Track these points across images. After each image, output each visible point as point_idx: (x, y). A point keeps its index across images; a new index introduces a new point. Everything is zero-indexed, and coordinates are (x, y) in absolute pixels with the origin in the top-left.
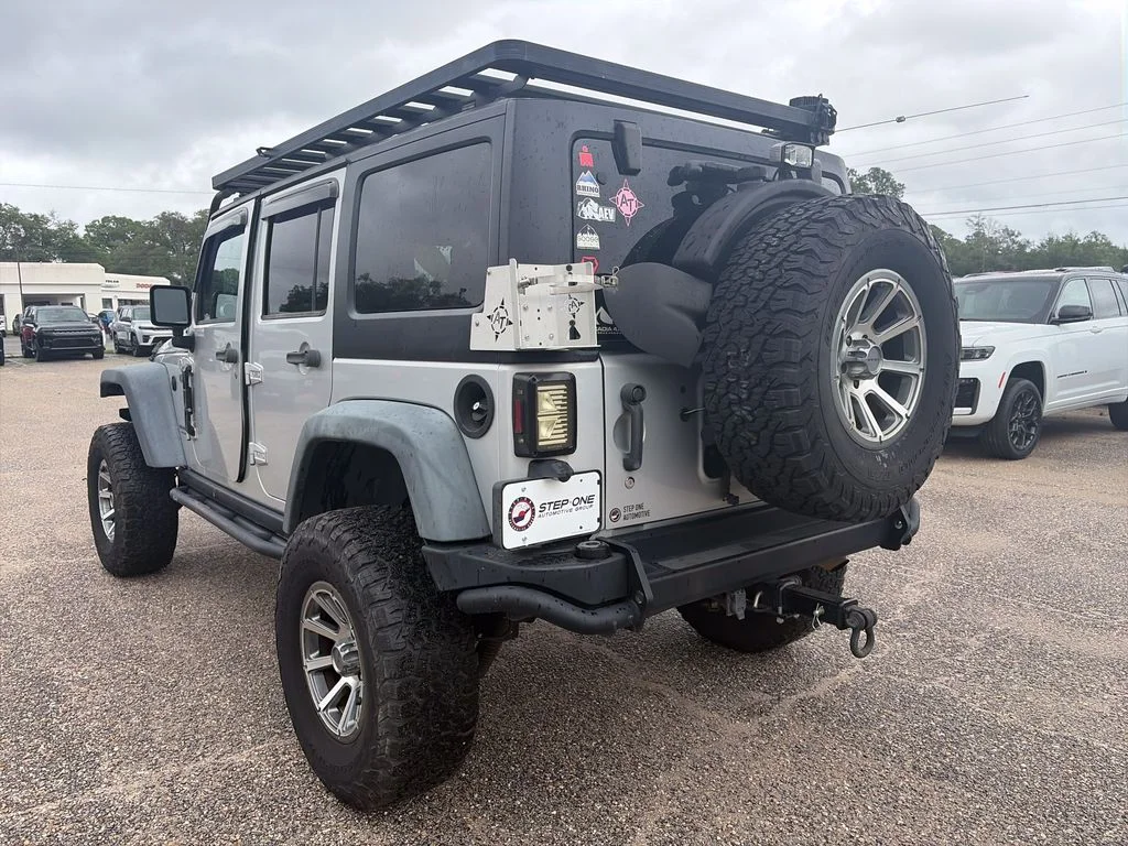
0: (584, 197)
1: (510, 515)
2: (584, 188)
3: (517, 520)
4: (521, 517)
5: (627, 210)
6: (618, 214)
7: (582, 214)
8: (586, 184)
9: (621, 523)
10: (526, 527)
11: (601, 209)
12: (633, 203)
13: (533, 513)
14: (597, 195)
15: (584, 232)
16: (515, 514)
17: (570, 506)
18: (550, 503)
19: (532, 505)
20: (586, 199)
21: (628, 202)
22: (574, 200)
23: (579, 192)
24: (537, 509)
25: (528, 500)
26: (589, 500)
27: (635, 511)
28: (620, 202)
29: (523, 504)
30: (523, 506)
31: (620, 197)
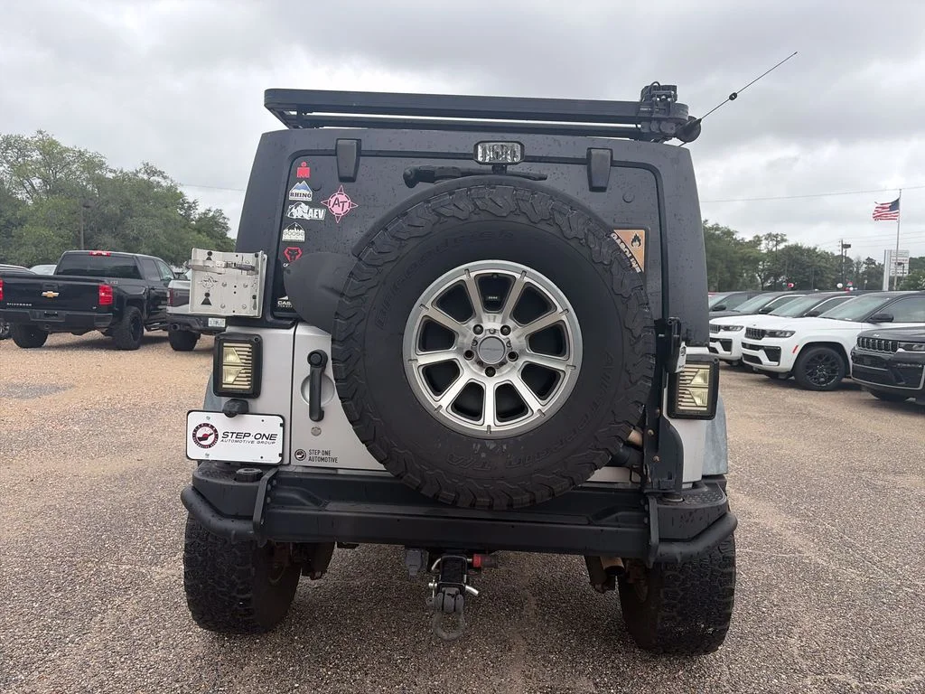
0: (294, 202)
1: (194, 435)
2: (297, 195)
3: (201, 439)
4: (205, 437)
5: (337, 210)
6: (329, 214)
7: (291, 215)
8: (300, 191)
9: (306, 462)
10: (210, 446)
11: (311, 210)
12: (346, 205)
13: (217, 437)
14: (310, 199)
15: (292, 228)
16: (200, 434)
17: (251, 438)
18: (233, 433)
19: (216, 431)
20: (296, 203)
21: (340, 204)
22: (286, 203)
23: (291, 198)
24: (220, 435)
25: (212, 427)
26: (272, 437)
27: (320, 455)
28: (332, 204)
29: (207, 428)
30: (208, 431)
31: (333, 200)
